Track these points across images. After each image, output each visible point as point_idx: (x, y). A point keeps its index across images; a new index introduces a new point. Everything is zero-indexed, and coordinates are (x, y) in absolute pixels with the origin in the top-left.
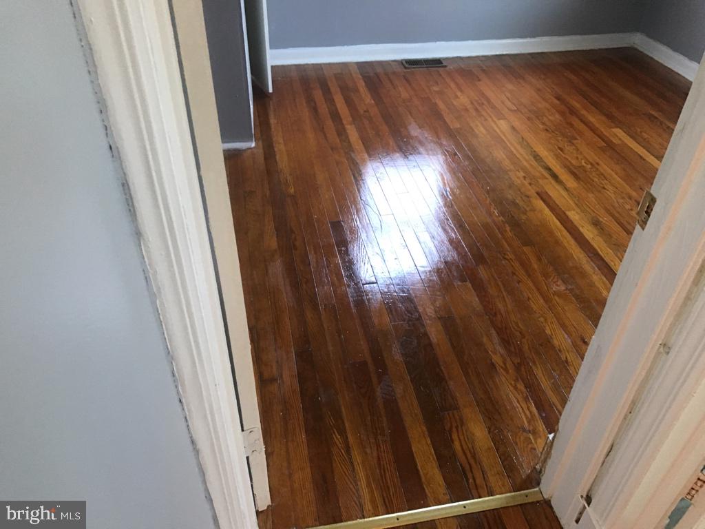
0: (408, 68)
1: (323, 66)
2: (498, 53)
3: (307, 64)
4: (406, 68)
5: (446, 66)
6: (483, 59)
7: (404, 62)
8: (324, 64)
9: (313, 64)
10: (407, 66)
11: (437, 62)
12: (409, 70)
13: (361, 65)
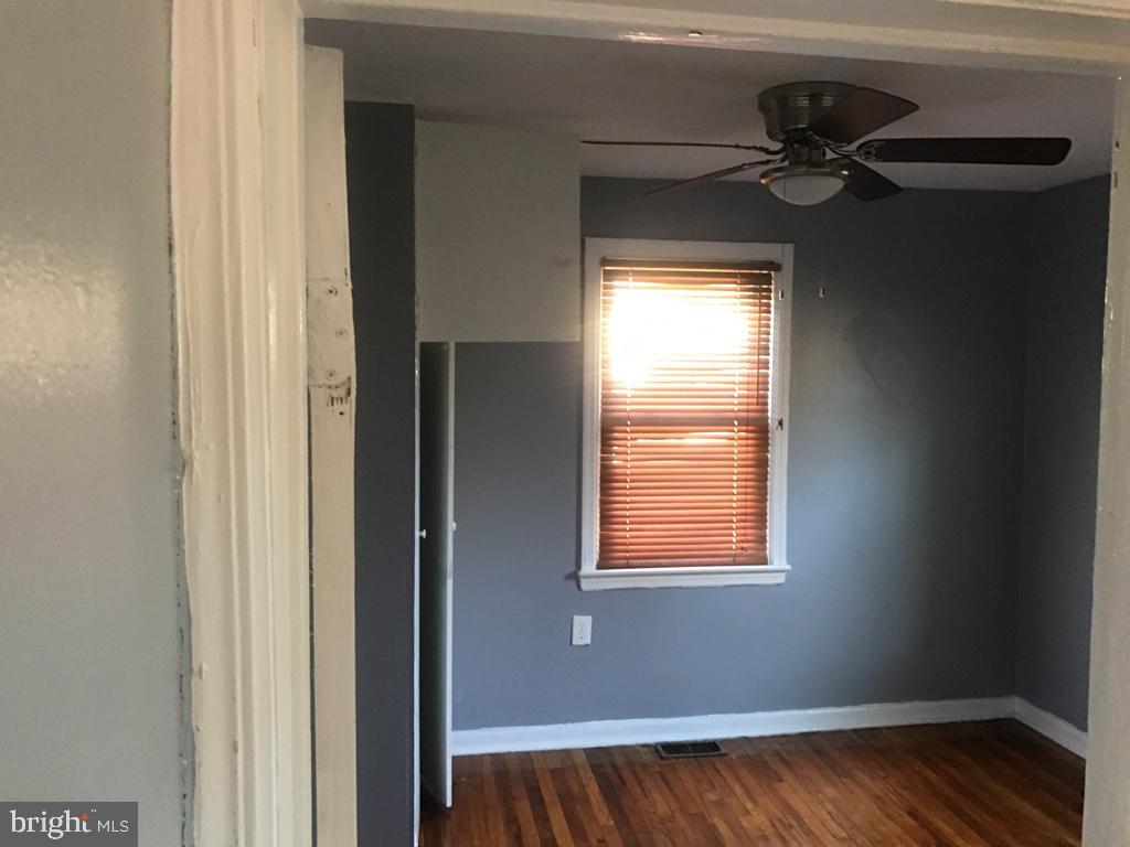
0: (667, 759)
1: (532, 755)
2: (804, 730)
3: (509, 753)
4: (662, 758)
5: (725, 755)
6: (784, 740)
7: (660, 749)
8: (535, 752)
9: (517, 753)
10: (664, 755)
11: (710, 747)
12: (668, 762)
13: (591, 753)
